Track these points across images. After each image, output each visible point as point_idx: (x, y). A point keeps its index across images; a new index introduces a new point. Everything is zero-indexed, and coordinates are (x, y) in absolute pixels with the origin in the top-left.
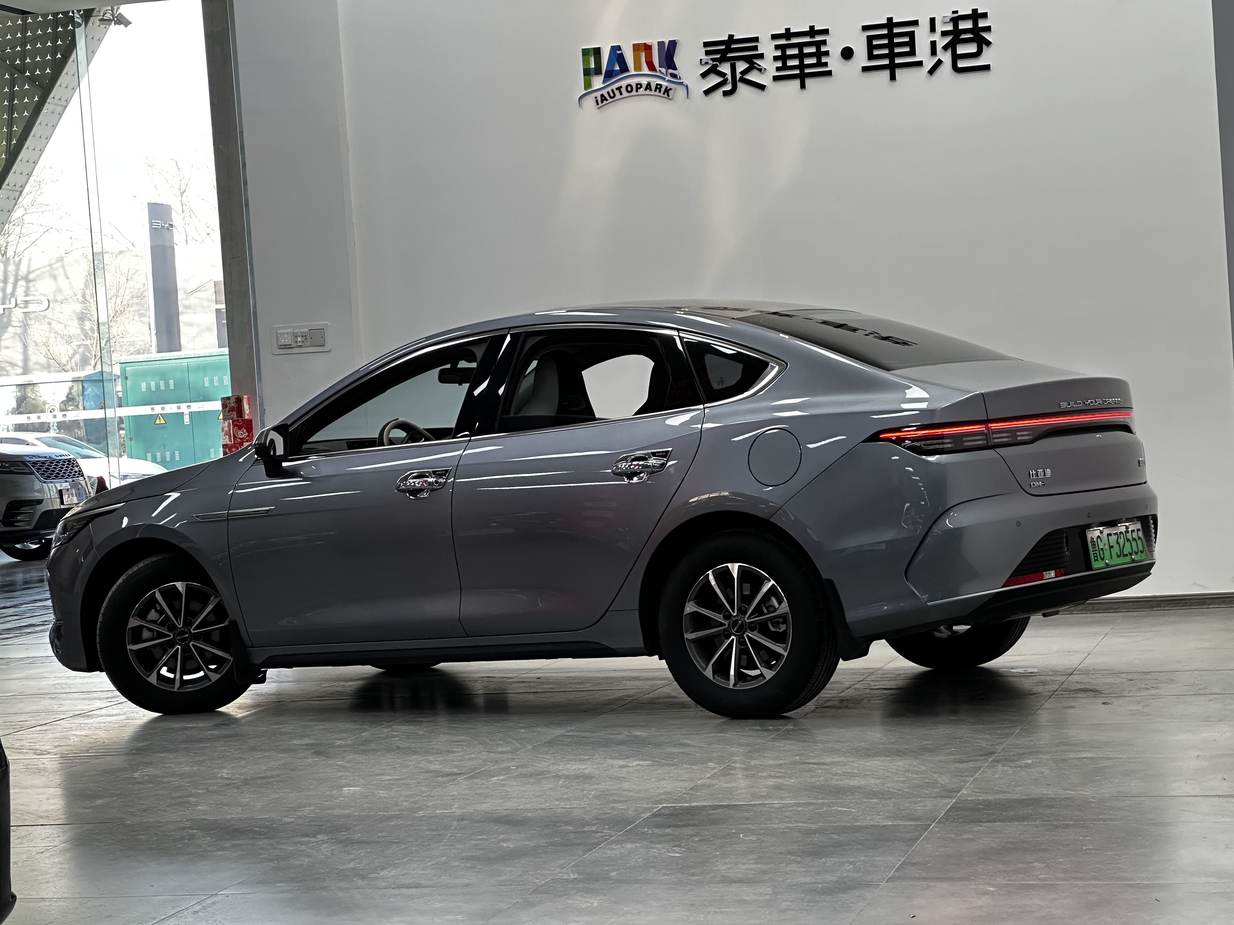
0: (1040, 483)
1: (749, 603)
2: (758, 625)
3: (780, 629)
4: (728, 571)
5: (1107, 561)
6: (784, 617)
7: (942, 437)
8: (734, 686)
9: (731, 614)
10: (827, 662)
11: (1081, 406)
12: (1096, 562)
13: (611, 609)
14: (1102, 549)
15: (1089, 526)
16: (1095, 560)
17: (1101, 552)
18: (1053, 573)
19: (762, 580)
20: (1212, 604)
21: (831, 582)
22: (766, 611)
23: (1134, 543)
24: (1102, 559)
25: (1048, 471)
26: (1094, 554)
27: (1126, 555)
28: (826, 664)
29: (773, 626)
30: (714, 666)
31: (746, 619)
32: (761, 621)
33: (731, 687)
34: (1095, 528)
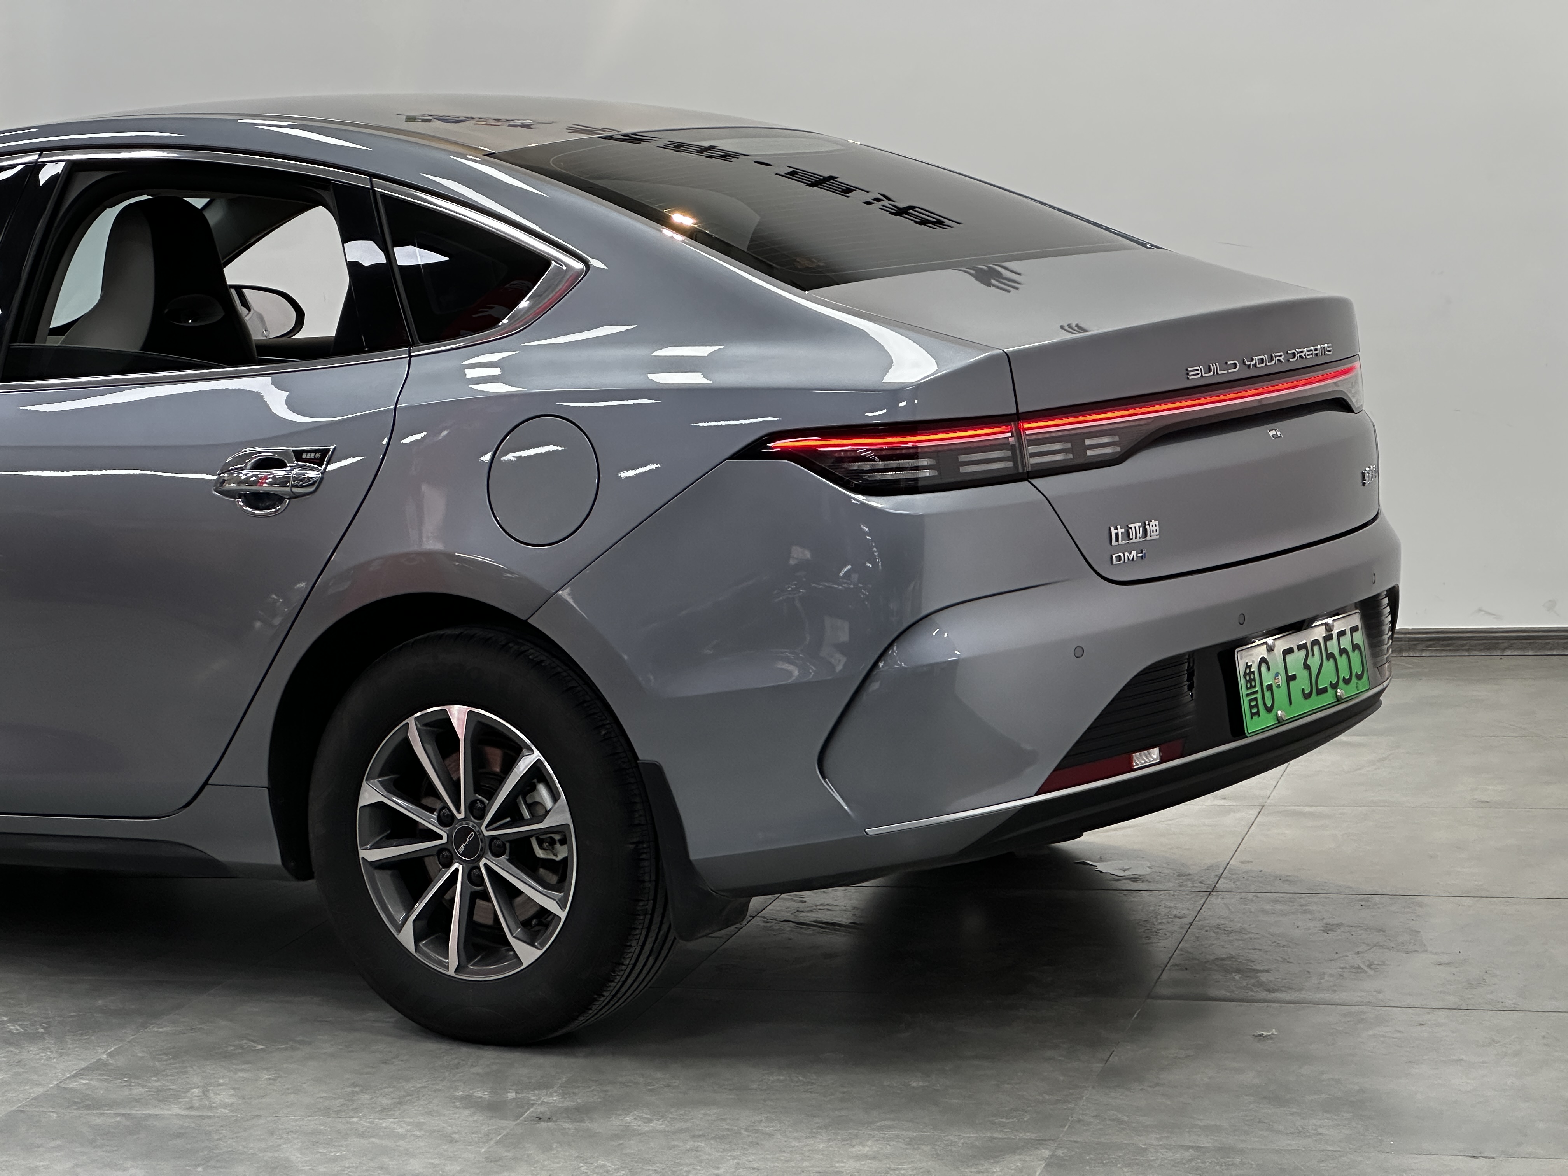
0: (1134, 553)
1: (491, 795)
2: (508, 845)
3: (556, 855)
4: (447, 722)
5: (1279, 712)
6: (561, 830)
7: (913, 454)
8: (457, 971)
9: (453, 816)
10: (653, 934)
11: (1236, 372)
12: (1255, 718)
13: (210, 782)
14: (1270, 687)
15: (1243, 642)
16: (1252, 715)
17: (1267, 694)
18: (1155, 753)
19: (515, 751)
20: (1510, 647)
21: (656, 770)
22: (527, 814)
23: (1342, 661)
24: (1269, 710)
25: (1154, 526)
26: (1250, 701)
27: (1324, 690)
28: (650, 940)
29: (541, 847)
30: (418, 923)
31: (483, 828)
32: (516, 837)
33: (451, 972)
34: (1257, 643)
